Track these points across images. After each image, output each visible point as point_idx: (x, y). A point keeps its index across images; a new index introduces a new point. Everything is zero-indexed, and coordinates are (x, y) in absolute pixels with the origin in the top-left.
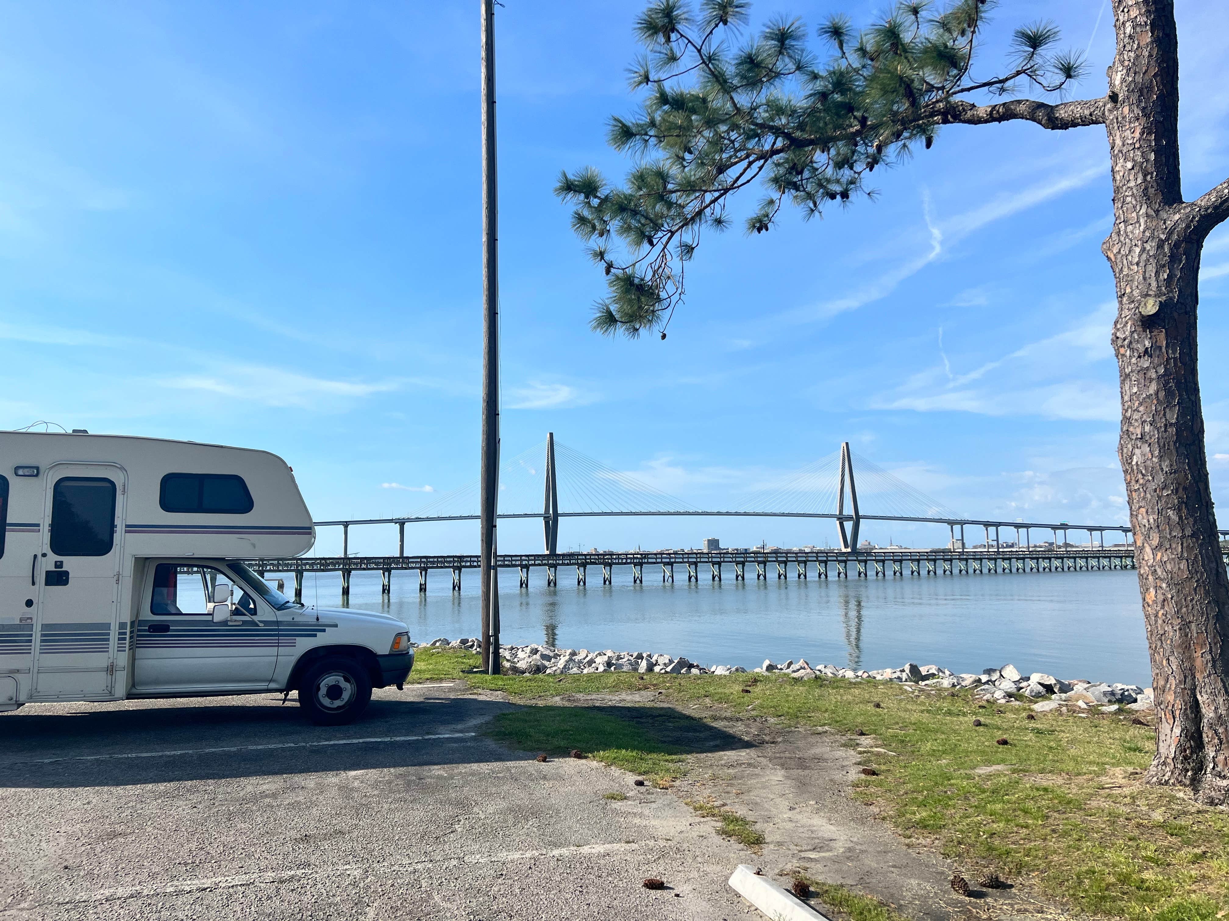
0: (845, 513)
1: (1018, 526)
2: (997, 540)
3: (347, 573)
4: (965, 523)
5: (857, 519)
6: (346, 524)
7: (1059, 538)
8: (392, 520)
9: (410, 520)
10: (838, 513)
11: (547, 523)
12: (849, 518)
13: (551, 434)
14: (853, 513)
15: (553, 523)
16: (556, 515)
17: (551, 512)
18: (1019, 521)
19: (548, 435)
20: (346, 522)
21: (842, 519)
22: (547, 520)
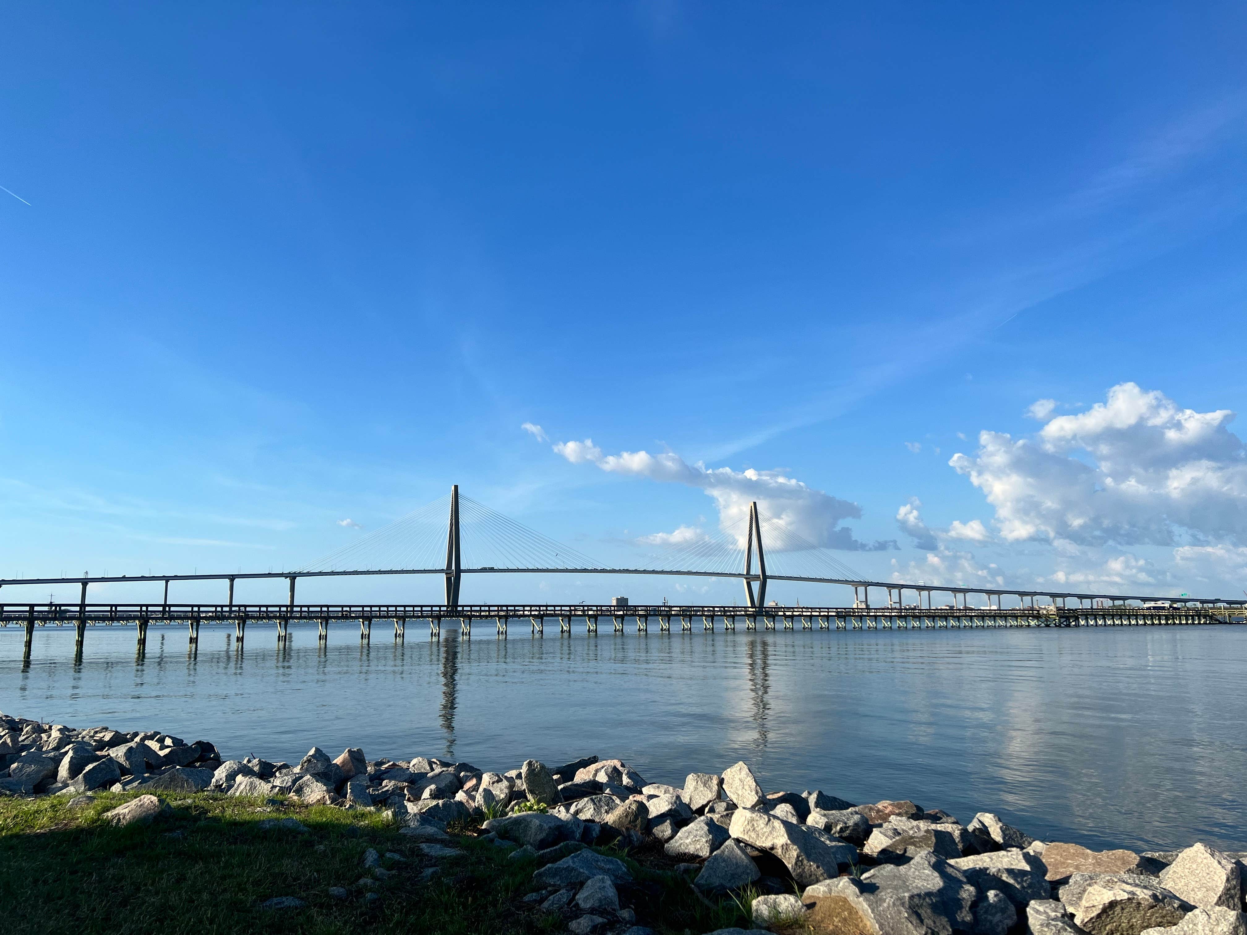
0: (753, 572)
1: (920, 588)
2: (900, 603)
3: (144, 627)
4: (869, 585)
5: (764, 578)
6: (232, 578)
7: (958, 601)
8: (283, 574)
9: (301, 574)
10: (745, 573)
11: (449, 580)
12: (757, 577)
13: (456, 487)
14: (760, 573)
15: (455, 579)
16: (459, 571)
17: (453, 568)
18: (921, 583)
19: (453, 488)
20: (232, 575)
21: (749, 578)
22: (449, 576)
